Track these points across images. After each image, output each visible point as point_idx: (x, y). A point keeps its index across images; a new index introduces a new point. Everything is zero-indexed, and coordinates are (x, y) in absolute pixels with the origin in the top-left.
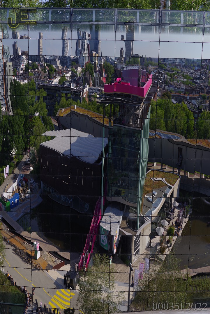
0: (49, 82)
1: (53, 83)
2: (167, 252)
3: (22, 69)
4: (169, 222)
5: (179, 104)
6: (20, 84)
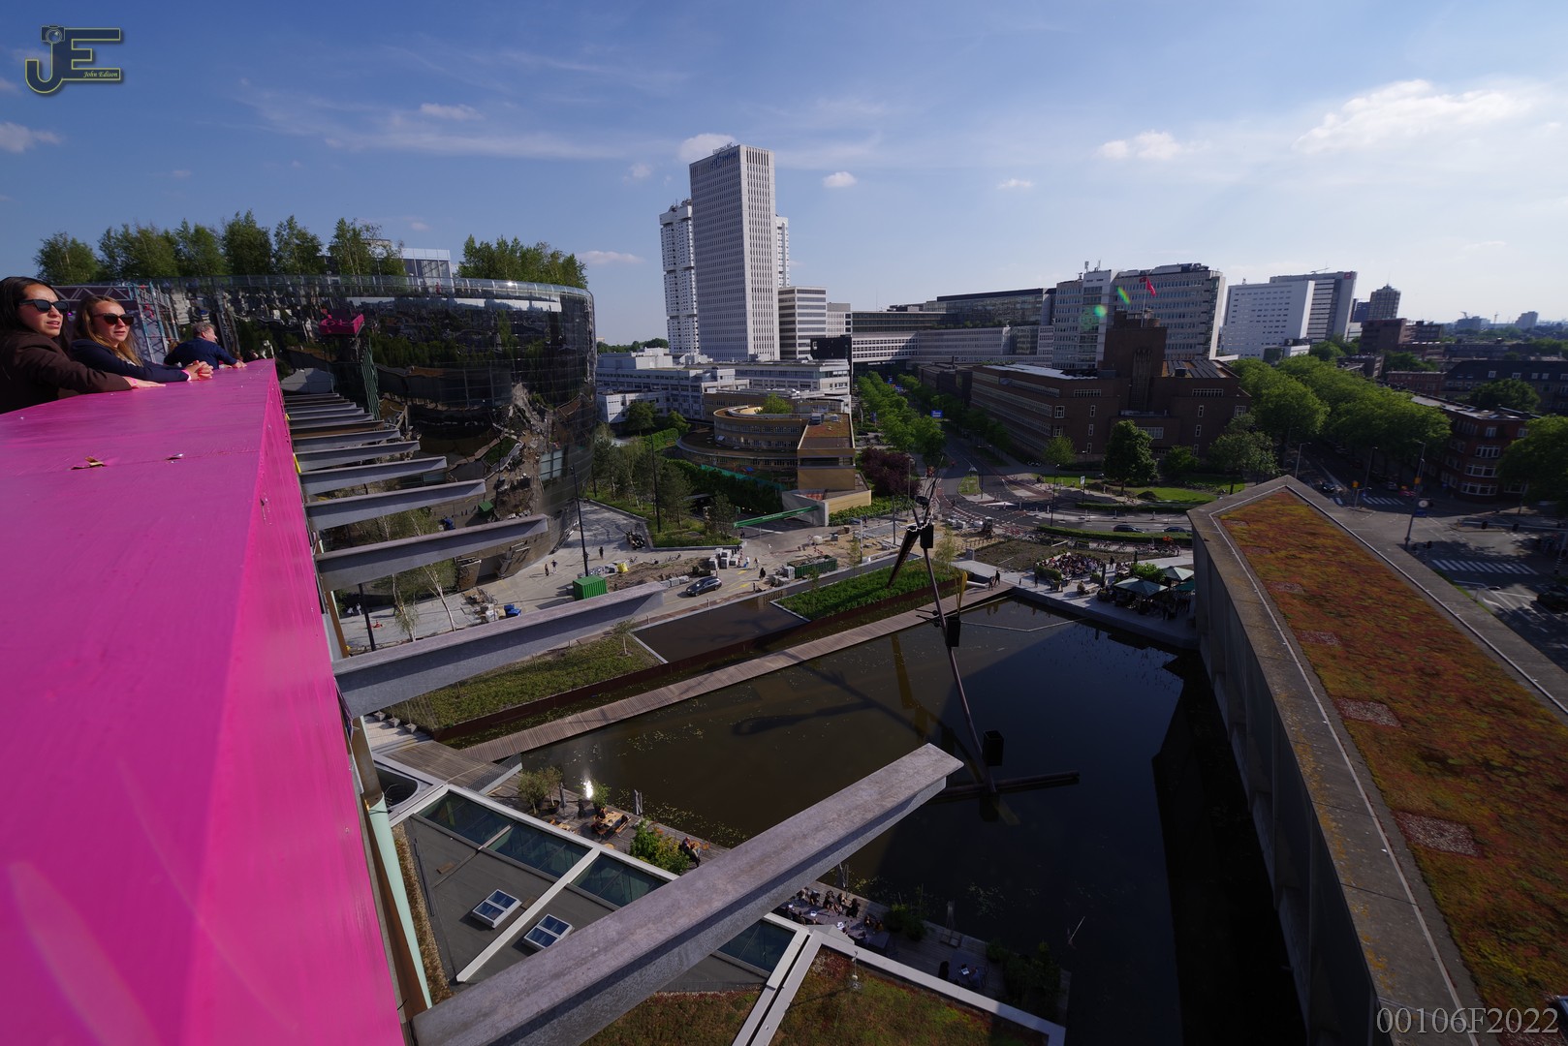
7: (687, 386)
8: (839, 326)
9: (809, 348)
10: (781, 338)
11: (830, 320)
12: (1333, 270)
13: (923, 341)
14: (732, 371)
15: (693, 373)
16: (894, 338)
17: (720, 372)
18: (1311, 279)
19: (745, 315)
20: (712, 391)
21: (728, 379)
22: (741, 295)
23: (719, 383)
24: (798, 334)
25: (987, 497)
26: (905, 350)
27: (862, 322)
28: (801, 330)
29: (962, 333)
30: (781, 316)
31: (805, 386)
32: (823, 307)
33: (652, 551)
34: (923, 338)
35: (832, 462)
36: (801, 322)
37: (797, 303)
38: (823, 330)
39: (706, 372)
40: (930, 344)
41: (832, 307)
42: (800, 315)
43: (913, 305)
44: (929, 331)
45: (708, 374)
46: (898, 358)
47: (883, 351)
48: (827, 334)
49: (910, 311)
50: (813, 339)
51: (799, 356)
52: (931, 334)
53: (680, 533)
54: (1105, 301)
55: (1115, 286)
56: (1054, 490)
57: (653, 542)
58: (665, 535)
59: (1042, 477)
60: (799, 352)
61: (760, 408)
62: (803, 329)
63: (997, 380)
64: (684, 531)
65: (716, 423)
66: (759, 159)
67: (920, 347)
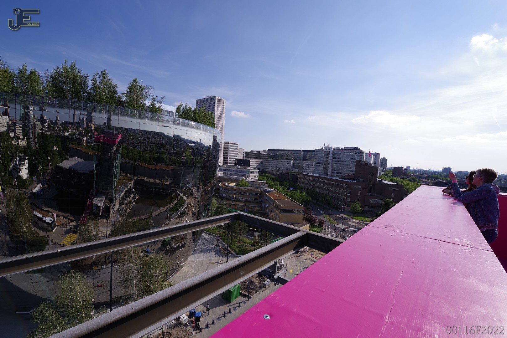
0: (62, 134)
1: (65, 135)
2: (128, 211)
3: (47, 125)
4: (129, 198)
5: (134, 149)
6: (46, 134)
8: (240, 156)
9: (234, 162)
10: (224, 158)
11: (239, 153)
12: (374, 152)
13: (266, 162)
24: (229, 157)
25: (344, 226)
26: (261, 165)
27: (248, 155)
28: (230, 156)
29: (278, 161)
30: (224, 151)
31: (245, 176)
32: (237, 149)
34: (265, 161)
36: (230, 153)
37: (229, 147)
38: (236, 156)
40: (267, 163)
41: (240, 149)
42: (230, 151)
43: (262, 151)
44: (267, 159)
46: (260, 167)
47: (255, 165)
48: (238, 158)
49: (261, 153)
50: (236, 159)
51: (229, 164)
52: (268, 161)
53: (243, 246)
54: (331, 155)
55: (333, 152)
56: (362, 223)
57: (234, 251)
58: (238, 247)
59: (352, 217)
60: (229, 163)
61: (235, 184)
62: (231, 155)
63: (312, 179)
64: (244, 244)
65: (221, 189)
66: (221, 101)
67: (264, 164)
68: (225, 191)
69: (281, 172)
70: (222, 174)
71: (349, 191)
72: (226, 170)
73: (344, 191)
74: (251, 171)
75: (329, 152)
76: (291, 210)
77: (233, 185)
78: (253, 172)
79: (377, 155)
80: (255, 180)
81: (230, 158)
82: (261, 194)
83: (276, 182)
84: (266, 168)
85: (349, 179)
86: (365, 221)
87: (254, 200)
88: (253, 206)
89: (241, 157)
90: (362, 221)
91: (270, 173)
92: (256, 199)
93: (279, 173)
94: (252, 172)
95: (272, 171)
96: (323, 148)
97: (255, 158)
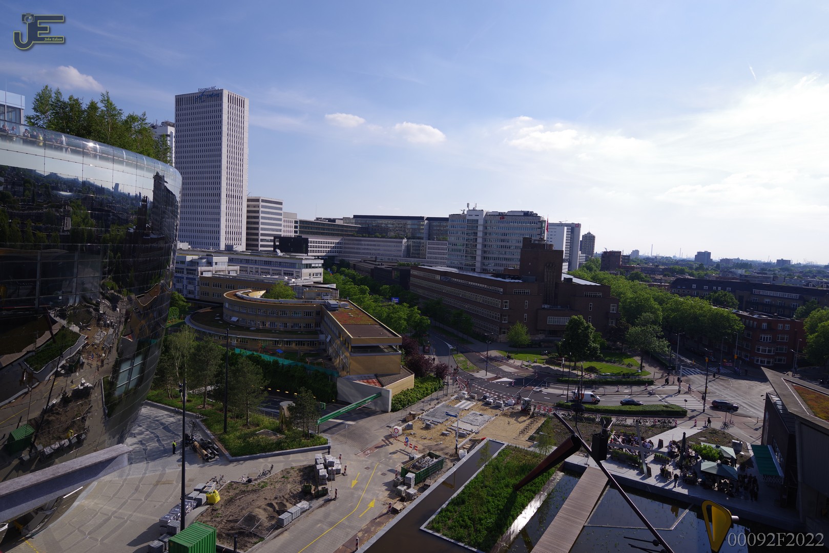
7: (183, 269)
8: (289, 229)
9: (272, 243)
10: (247, 234)
11: (285, 224)
12: (570, 222)
14: (226, 259)
15: (189, 258)
16: (328, 241)
17: (215, 259)
18: (566, 226)
19: (219, 214)
20: (209, 275)
21: (221, 265)
22: (216, 198)
23: (214, 268)
24: (261, 232)
25: (490, 375)
26: (334, 249)
27: (306, 228)
28: (263, 229)
29: (374, 241)
30: (248, 217)
31: (290, 274)
32: (280, 214)
33: (231, 462)
34: (347, 242)
35: (375, 349)
36: (263, 224)
37: (261, 209)
38: (280, 230)
39: (201, 258)
40: (351, 246)
41: (287, 214)
42: (263, 218)
43: (339, 219)
44: (351, 237)
45: (204, 260)
46: (330, 254)
47: (320, 249)
48: (283, 234)
49: (338, 222)
50: (276, 237)
51: (260, 249)
52: (353, 240)
53: (253, 434)
54: (480, 228)
55: (485, 221)
56: (527, 366)
57: (227, 449)
58: (239, 438)
59: (510, 355)
60: (262, 246)
61: (263, 292)
62: (266, 229)
63: (438, 277)
64: (256, 431)
65: (227, 305)
66: (238, 102)
67: (345, 248)
68: (236, 308)
69: (379, 265)
70: (236, 271)
71: (506, 302)
72: (247, 261)
73: (497, 302)
74: (304, 262)
75: (477, 220)
76: (378, 347)
77: (258, 294)
78: (309, 266)
79: (574, 228)
80: (312, 283)
81: (262, 235)
82: (318, 313)
83: (362, 286)
84: (349, 257)
85: (509, 277)
86: (535, 362)
87: (302, 328)
88: (299, 341)
89: (291, 232)
90: (528, 362)
91: (355, 267)
92: (308, 325)
93: (374, 266)
94: (307, 264)
95: (361, 262)
96: (466, 213)
97: (322, 234)
